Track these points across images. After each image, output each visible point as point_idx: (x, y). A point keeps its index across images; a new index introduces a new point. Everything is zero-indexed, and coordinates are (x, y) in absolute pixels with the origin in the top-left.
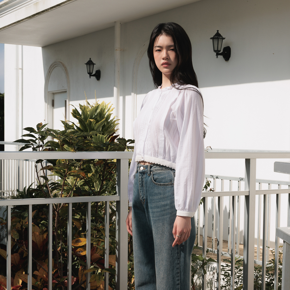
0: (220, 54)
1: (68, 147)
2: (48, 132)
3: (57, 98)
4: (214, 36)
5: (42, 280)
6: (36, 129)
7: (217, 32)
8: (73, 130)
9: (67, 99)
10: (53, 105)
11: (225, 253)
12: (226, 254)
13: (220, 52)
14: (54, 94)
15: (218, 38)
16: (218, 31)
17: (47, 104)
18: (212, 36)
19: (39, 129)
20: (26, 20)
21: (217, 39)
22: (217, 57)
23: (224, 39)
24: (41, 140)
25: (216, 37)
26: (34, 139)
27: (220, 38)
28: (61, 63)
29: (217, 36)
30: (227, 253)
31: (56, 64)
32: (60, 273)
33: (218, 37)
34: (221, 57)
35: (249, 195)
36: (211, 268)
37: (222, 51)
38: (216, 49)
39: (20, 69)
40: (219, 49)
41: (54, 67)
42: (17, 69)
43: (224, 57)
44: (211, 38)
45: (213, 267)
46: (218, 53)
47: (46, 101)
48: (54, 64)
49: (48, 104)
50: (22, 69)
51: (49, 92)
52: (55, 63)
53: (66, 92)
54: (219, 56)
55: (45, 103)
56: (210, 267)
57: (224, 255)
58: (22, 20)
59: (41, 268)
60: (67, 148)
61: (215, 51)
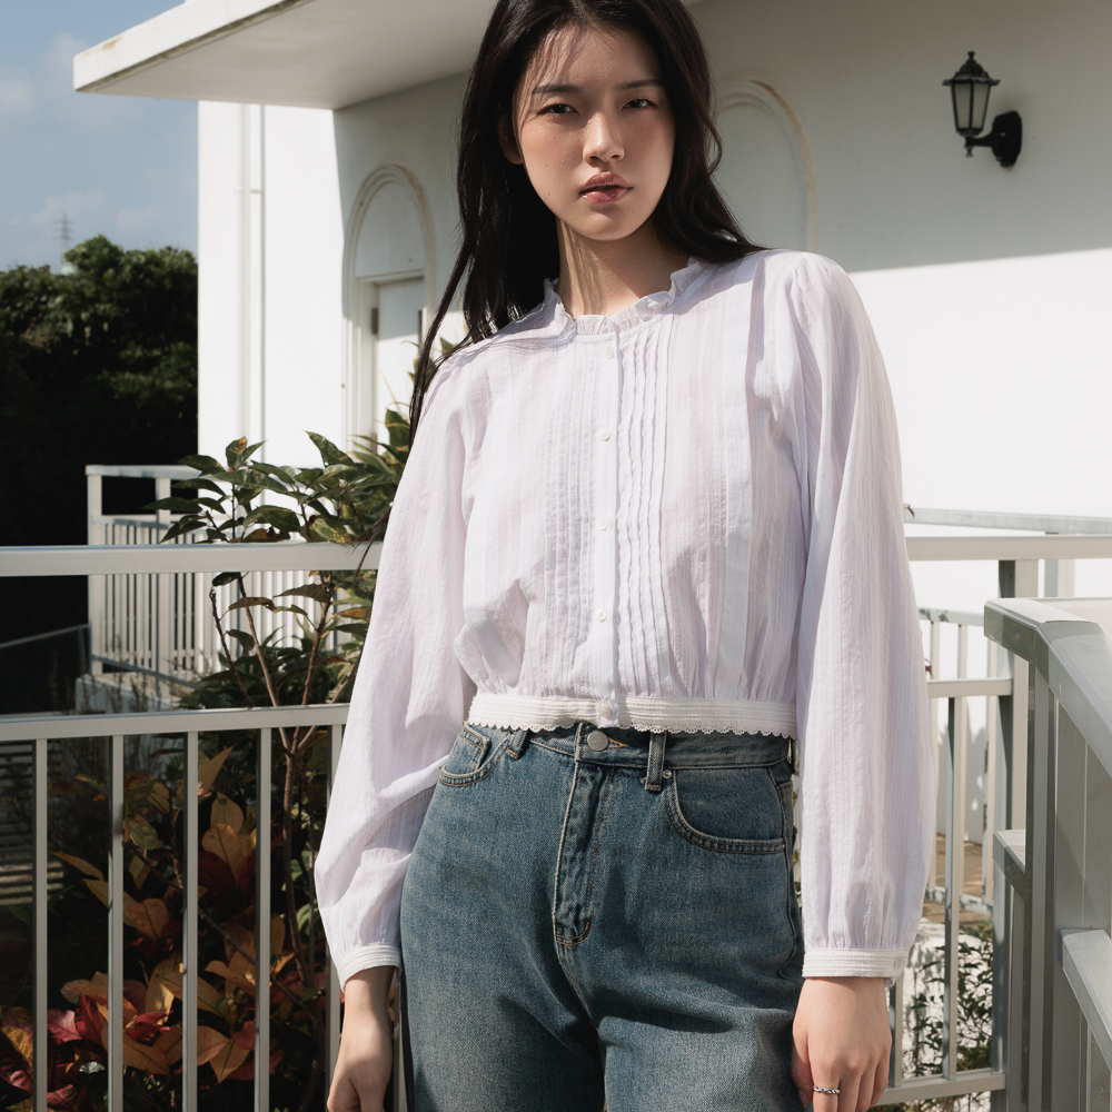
0: (982, 142)
1: (327, 526)
2: (259, 475)
3: (390, 303)
4: (957, 74)
5: (241, 992)
6: (223, 462)
7: (967, 57)
8: (344, 467)
9: (423, 305)
10: (375, 328)
11: (972, 902)
12: (974, 906)
13: (981, 135)
14: (377, 286)
15: (971, 83)
16: (971, 54)
17: (350, 324)
18: (950, 76)
19: (235, 460)
20: (265, 16)
21: (968, 86)
22: (970, 153)
23: (996, 83)
24: (242, 501)
25: (965, 77)
26: (216, 496)
27: (978, 82)
28: (404, 170)
29: (966, 73)
30: (978, 900)
31: (383, 176)
32: (303, 970)
33: (971, 76)
34: (984, 154)
35: (1012, 692)
36: (920, 954)
37: (987, 130)
38: (964, 123)
39: (256, 192)
40: (976, 123)
41: (378, 184)
42: (244, 193)
43: (997, 153)
44: (946, 83)
45: (925, 951)
46: (971, 138)
47: (347, 314)
48: (377, 174)
49: (356, 325)
50: (263, 193)
51: (358, 279)
52: (383, 171)
53: (420, 279)
54: (977, 150)
55: (345, 320)
56: (916, 953)
57: (967, 908)
58: (249, 18)
59: (237, 953)
60: (323, 530)
61: (961, 131)
